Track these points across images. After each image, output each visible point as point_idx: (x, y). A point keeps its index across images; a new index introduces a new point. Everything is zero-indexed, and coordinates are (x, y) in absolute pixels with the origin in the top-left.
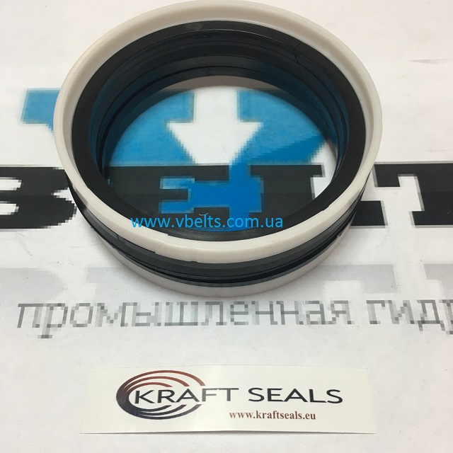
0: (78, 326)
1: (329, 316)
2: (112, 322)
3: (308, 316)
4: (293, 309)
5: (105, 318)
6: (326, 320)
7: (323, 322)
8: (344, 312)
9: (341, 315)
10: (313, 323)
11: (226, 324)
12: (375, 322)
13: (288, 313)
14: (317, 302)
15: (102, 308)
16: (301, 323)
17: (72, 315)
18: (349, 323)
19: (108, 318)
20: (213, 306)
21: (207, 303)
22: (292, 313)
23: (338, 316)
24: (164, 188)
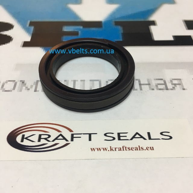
0: (6, 91)
1: (170, 86)
2: (29, 89)
3: (157, 86)
4: (147, 83)
5: (24, 88)
6: (168, 88)
7: (167, 89)
8: (179, 84)
10: (160, 89)
13: (143, 84)
14: (162, 79)
15: (23, 83)
16: (153, 89)
17: (3, 86)
18: (184, 89)
19: (26, 88)
20: (95, 82)
21: (90, 80)
22: (146, 84)
23: (176, 86)
24: (65, 30)
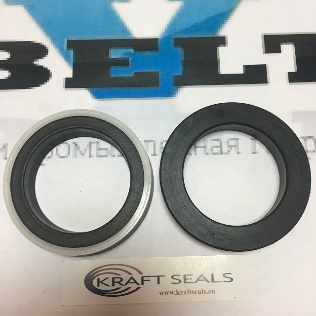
0: (62, 157)
1: (225, 149)
2: (83, 154)
3: (212, 149)
4: (202, 145)
5: (78, 152)
6: (223, 151)
7: (222, 153)
8: (235, 146)
9: (233, 148)
10: (215, 154)
11: (158, 155)
12: (255, 153)
13: (199, 147)
14: (218, 140)
15: (76, 145)
16: (207, 154)
17: (57, 150)
18: (238, 153)
19: (81, 152)
20: (149, 143)
21: (145, 141)
22: (202, 147)
23: (231, 149)
24: (112, 57)
